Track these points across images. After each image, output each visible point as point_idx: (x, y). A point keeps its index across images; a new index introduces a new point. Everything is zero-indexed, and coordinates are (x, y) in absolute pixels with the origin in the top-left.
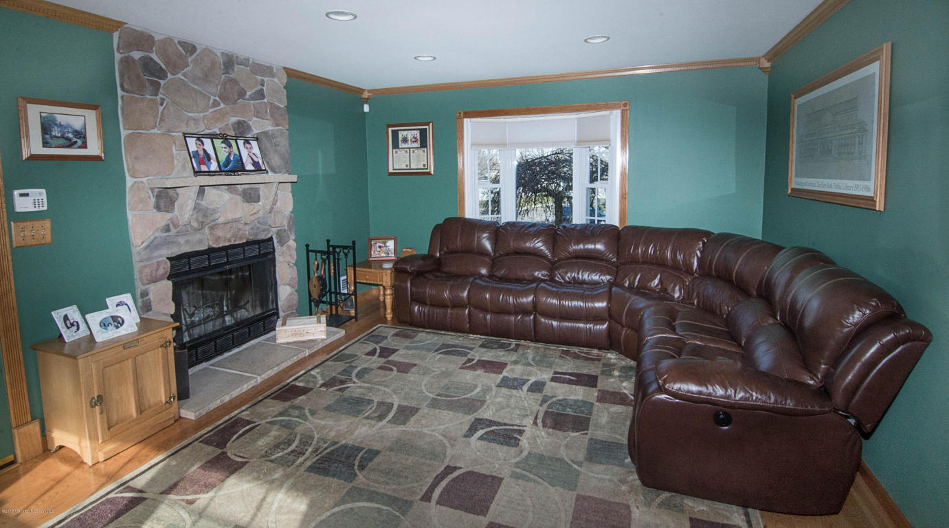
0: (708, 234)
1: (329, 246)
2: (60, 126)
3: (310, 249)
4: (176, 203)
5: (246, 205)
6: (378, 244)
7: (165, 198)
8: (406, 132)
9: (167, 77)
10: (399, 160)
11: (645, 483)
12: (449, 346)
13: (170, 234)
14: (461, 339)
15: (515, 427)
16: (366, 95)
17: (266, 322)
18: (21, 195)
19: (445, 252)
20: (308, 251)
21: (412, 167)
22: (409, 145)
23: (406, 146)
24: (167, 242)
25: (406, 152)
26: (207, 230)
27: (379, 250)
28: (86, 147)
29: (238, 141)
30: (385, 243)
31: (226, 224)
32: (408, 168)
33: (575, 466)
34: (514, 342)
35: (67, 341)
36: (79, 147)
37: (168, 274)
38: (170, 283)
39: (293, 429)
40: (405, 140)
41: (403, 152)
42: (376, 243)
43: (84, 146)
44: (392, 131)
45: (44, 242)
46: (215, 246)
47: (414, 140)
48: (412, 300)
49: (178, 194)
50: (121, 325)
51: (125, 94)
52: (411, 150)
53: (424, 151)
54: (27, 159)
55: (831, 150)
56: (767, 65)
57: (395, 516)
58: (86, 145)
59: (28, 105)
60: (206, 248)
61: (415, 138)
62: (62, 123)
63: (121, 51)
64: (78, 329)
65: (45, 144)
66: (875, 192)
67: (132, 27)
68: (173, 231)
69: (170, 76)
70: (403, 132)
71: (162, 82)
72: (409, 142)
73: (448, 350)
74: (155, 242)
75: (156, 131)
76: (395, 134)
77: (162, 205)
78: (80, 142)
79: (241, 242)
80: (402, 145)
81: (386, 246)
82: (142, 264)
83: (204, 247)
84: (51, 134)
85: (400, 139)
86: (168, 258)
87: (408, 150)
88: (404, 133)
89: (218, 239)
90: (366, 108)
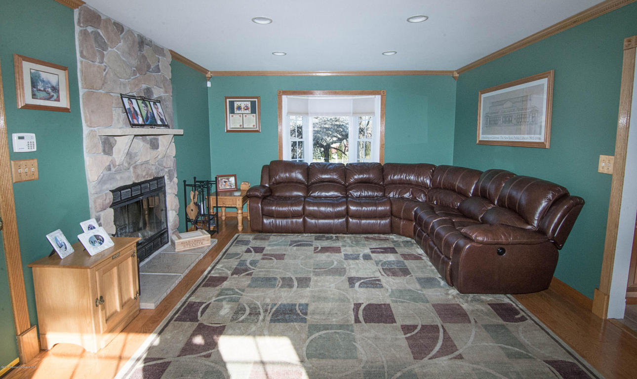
0: (434, 166)
1: (195, 182)
2: (43, 81)
3: (187, 183)
4: (114, 149)
5: (152, 151)
6: (224, 180)
7: (108, 144)
8: (240, 103)
9: (108, 49)
10: (234, 122)
11: (461, 292)
12: (296, 242)
13: (111, 172)
14: (300, 237)
15: (374, 279)
16: (209, 75)
17: (162, 237)
18: (20, 138)
19: (274, 183)
20: (185, 185)
21: (244, 127)
22: (242, 111)
23: (240, 112)
24: (111, 178)
25: (240, 116)
26: (131, 169)
27: (224, 184)
28: (59, 101)
29: (151, 102)
30: (228, 179)
31: (142, 165)
32: (242, 127)
33: (420, 292)
34: (334, 236)
35: (62, 258)
36: (55, 100)
37: (112, 202)
38: (112, 210)
39: (238, 301)
40: (239, 108)
41: (238, 116)
42: (222, 179)
43: (58, 100)
44: (229, 101)
45: (33, 178)
46: (136, 182)
47: (246, 108)
48: (263, 215)
49: (116, 141)
50: (103, 242)
51: (82, 59)
52: (244, 115)
53: (254, 116)
54: (23, 108)
55: (512, 120)
56: (457, 75)
57: (348, 334)
58: (59, 99)
59: (23, 62)
60: (132, 183)
61: (247, 107)
62: (44, 80)
63: (82, 25)
64: (66, 248)
65: (34, 96)
66: (546, 140)
67: (88, 7)
68: (113, 170)
69: (109, 49)
70: (237, 103)
71: (105, 53)
72: (243, 109)
73: (299, 244)
74: (104, 179)
75: (101, 91)
76: (232, 104)
77: (107, 150)
78: (55, 97)
79: (151, 179)
80: (236, 111)
81: (229, 181)
82: (96, 196)
83: (130, 183)
84: (37, 88)
85: (235, 107)
86: (110, 191)
87: (242, 115)
88: (239, 103)
89: (138, 176)
90: (209, 84)
